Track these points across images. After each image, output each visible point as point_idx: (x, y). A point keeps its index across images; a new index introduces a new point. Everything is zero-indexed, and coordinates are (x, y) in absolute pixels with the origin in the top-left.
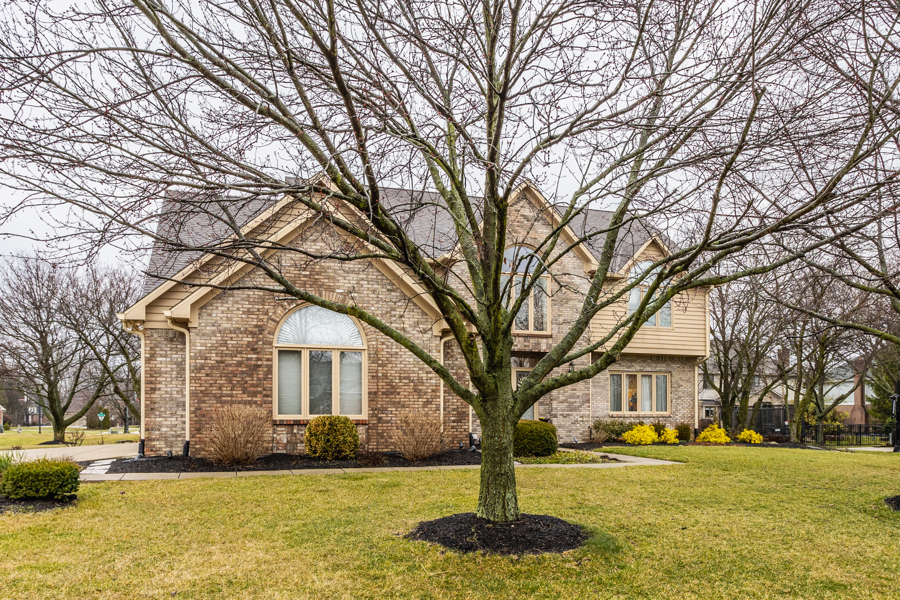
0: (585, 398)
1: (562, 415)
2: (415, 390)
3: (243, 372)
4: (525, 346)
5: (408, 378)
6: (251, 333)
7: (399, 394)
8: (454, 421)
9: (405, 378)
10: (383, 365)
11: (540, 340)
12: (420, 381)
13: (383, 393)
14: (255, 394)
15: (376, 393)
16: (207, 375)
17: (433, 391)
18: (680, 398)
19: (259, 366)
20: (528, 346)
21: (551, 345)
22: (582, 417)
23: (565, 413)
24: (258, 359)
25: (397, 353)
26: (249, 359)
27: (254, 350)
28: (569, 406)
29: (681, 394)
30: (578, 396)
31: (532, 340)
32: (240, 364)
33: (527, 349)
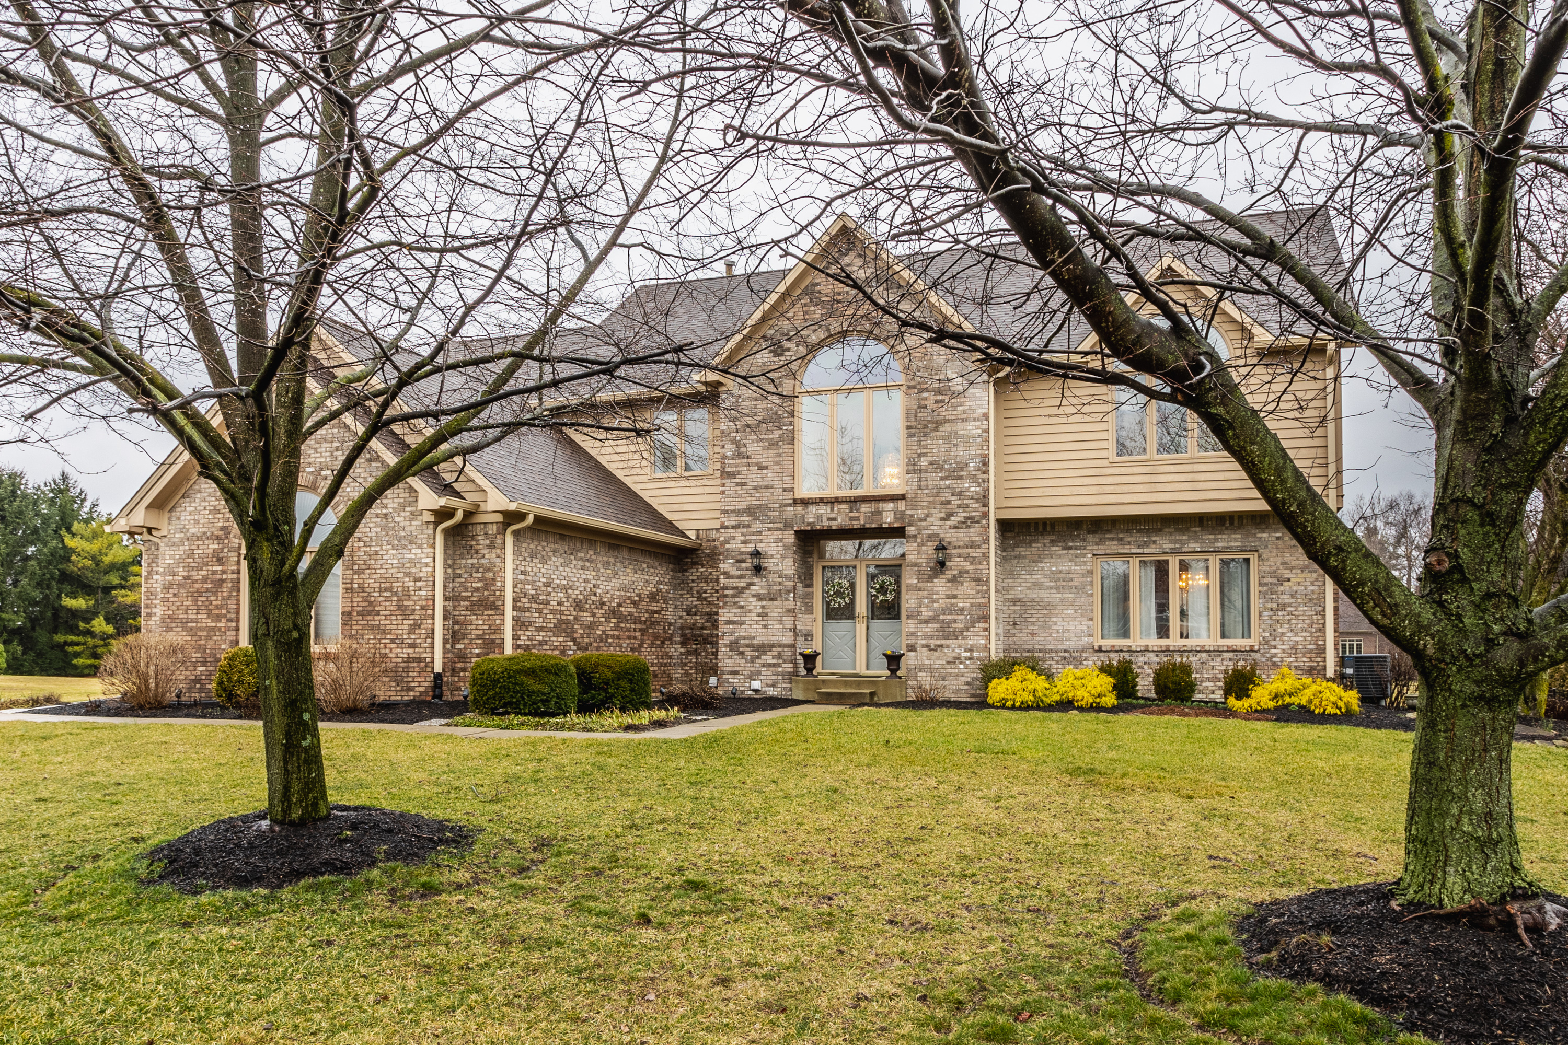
0: (977, 613)
1: (927, 646)
2: (400, 607)
3: (208, 590)
4: (851, 519)
5: (389, 589)
6: (218, 538)
7: (378, 613)
8: (478, 655)
9: (386, 590)
10: (359, 572)
11: (881, 505)
12: (407, 594)
13: (359, 613)
14: (218, 618)
15: (350, 613)
16: (175, 595)
17: (423, 608)
18: (1282, 607)
19: (223, 581)
20: (858, 519)
21: (903, 513)
22: (971, 650)
23: (933, 642)
24: (224, 572)
25: (376, 553)
26: (214, 573)
27: (220, 561)
28: (942, 629)
29: (1286, 599)
30: (962, 610)
31: (865, 508)
32: (205, 579)
33: (856, 525)
